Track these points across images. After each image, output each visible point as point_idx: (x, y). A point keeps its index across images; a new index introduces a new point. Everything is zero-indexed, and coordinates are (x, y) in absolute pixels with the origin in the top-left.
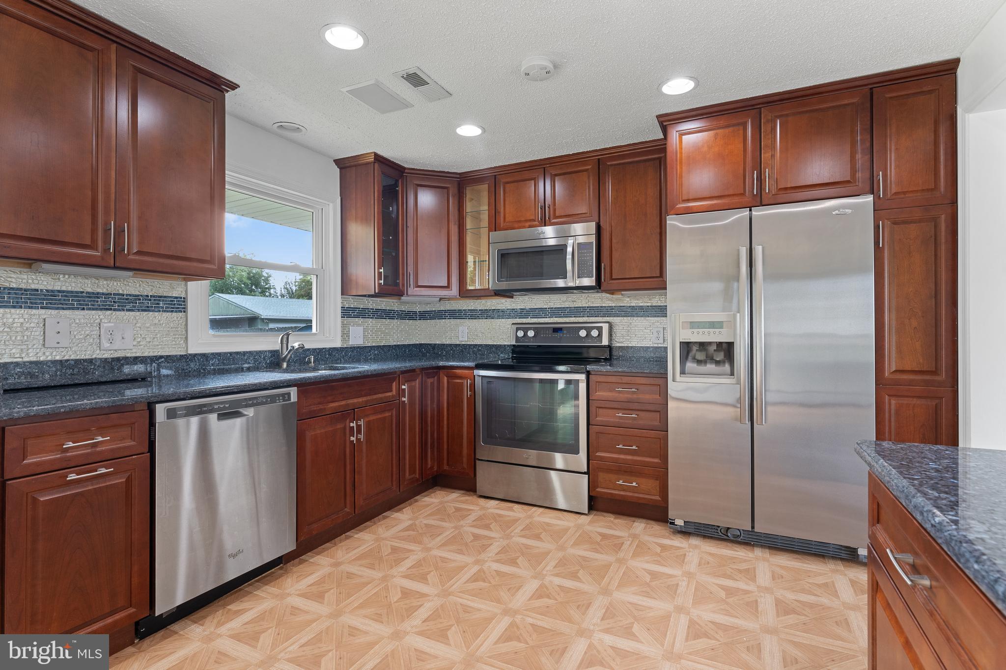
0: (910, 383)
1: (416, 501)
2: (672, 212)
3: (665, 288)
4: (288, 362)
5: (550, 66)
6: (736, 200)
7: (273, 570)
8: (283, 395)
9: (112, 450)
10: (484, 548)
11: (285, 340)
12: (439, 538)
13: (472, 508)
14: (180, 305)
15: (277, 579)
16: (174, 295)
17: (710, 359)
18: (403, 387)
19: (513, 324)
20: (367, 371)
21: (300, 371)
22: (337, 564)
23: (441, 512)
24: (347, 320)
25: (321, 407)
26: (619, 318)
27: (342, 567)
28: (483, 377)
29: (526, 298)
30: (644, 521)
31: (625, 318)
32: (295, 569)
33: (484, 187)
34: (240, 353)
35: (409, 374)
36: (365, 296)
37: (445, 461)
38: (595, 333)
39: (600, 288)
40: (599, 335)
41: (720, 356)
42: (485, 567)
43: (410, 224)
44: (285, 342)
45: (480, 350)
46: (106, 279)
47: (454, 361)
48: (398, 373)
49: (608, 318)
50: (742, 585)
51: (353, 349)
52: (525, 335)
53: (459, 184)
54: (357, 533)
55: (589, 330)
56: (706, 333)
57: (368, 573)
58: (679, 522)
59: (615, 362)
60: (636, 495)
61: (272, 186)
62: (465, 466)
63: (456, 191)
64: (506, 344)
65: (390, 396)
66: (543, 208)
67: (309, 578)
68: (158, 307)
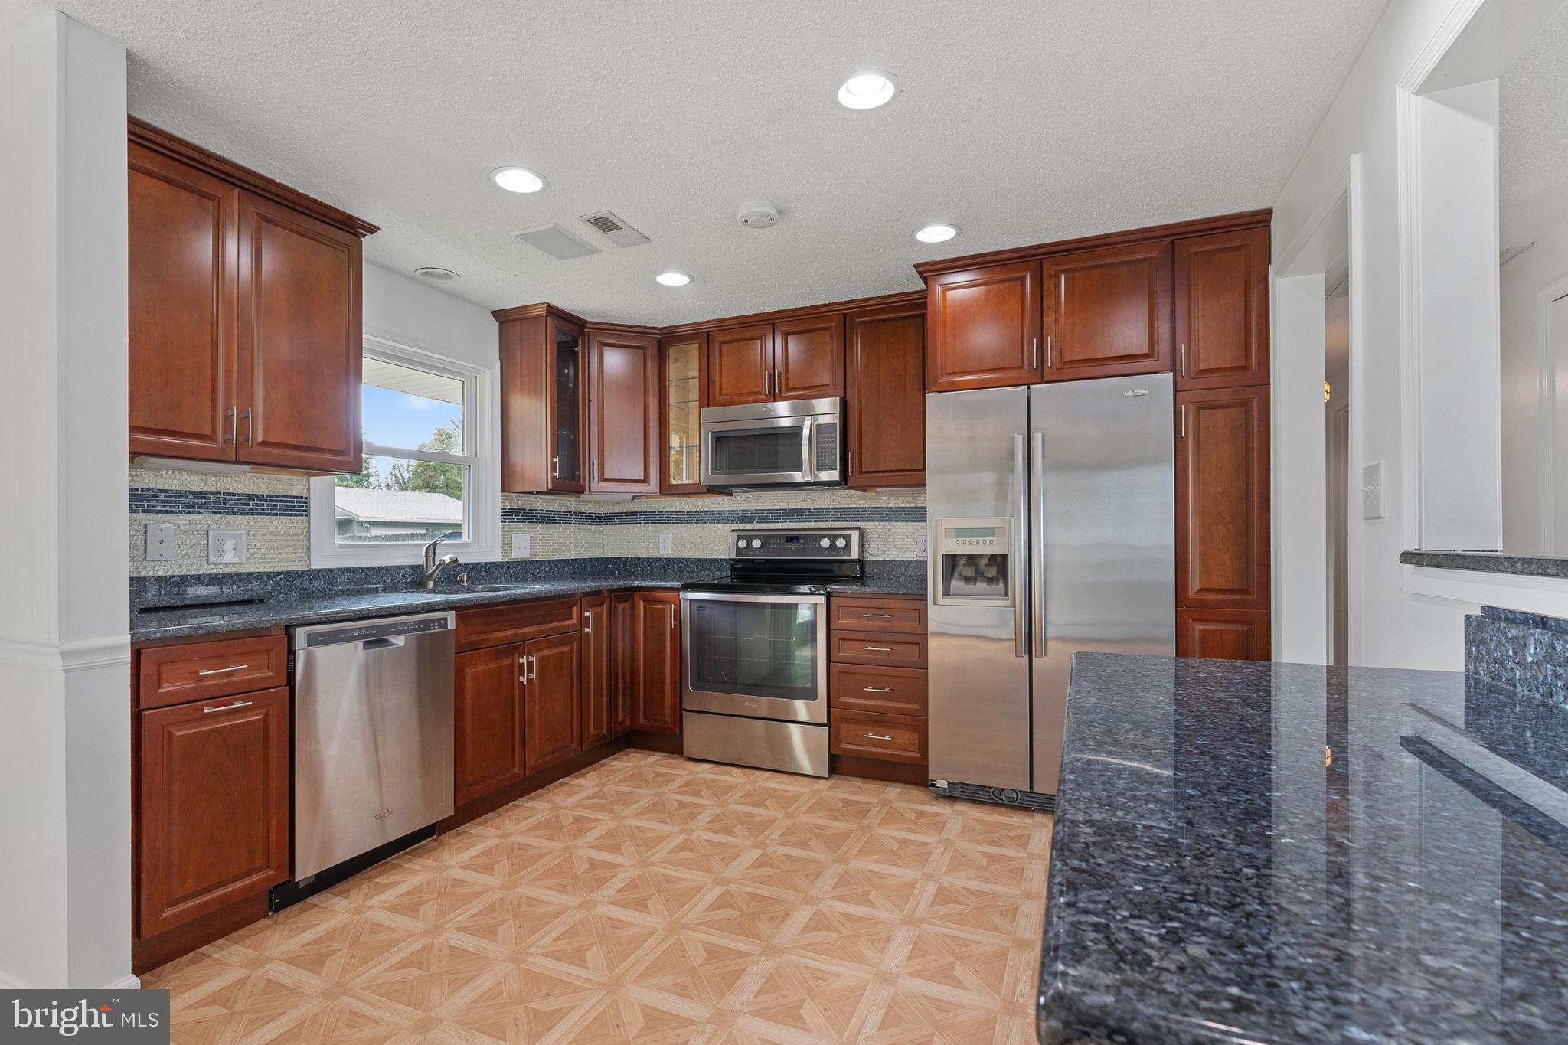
0: (1218, 604)
1: (603, 765)
2: (933, 389)
3: (924, 485)
4: (435, 581)
5: (774, 213)
6: (1012, 374)
7: (424, 842)
8: (438, 620)
9: (249, 680)
10: (693, 816)
11: (431, 551)
12: (634, 807)
13: (677, 773)
14: (301, 506)
15: (430, 851)
16: (294, 494)
17: (978, 576)
18: (587, 614)
19: (733, 531)
20: (541, 592)
21: (451, 593)
22: (506, 836)
23: (637, 778)
24: (509, 526)
25: (484, 637)
26: (872, 523)
27: (512, 839)
28: (691, 600)
29: (750, 495)
30: (900, 785)
31: (881, 523)
32: (452, 841)
33: (693, 349)
34: (374, 568)
35: (594, 598)
36: (532, 493)
37: (641, 714)
38: (841, 543)
39: (846, 484)
40: (846, 545)
41: (992, 572)
42: (694, 836)
43: (594, 396)
44: (431, 555)
45: (688, 566)
46: (215, 475)
47: (652, 580)
48: (580, 595)
49: (859, 523)
50: (1009, 852)
51: (517, 564)
52: (749, 545)
53: (660, 342)
54: (527, 802)
55: (833, 538)
56: (975, 543)
57: (545, 844)
58: (942, 784)
59: (868, 582)
60: (889, 752)
61: (413, 349)
62: (668, 719)
63: (656, 352)
64: (723, 557)
65: (569, 625)
66: (772, 377)
67: (471, 850)
68: (276, 510)
